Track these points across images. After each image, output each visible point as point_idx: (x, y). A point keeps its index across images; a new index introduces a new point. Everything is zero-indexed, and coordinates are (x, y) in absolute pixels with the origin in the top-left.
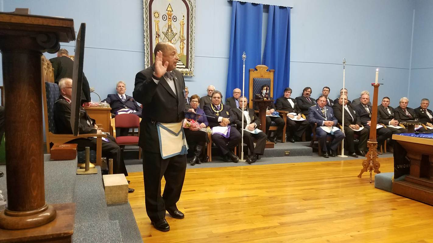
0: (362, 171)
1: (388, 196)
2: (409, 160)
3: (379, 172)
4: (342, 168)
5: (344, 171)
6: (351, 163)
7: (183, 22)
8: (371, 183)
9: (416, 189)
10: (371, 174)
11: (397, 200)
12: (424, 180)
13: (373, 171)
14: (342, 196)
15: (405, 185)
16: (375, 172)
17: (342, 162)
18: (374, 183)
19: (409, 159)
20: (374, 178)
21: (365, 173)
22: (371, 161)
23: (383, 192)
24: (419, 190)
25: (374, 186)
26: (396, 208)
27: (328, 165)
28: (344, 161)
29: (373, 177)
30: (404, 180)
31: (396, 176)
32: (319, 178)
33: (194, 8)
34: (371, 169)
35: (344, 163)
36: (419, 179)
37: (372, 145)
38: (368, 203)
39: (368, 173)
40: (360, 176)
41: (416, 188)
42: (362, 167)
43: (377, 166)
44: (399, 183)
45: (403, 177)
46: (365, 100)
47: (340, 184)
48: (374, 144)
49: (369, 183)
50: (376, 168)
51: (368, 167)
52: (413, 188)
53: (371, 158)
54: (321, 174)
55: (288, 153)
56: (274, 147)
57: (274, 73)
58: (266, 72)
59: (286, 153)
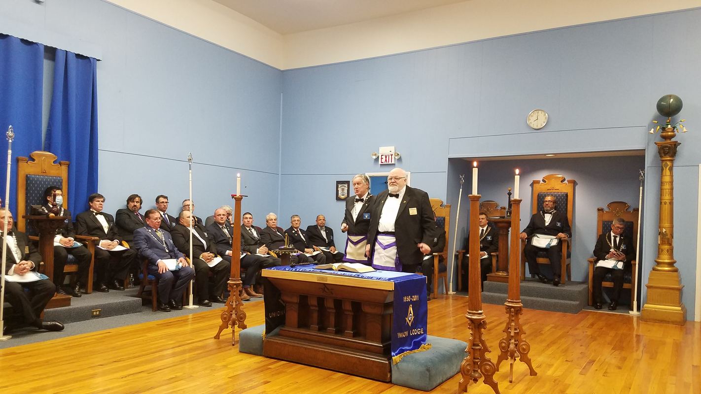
0: (221, 329)
1: (258, 363)
2: (284, 305)
3: (244, 327)
4: (189, 328)
5: (194, 331)
6: (203, 317)
8: (233, 345)
9: (294, 346)
10: (233, 331)
11: (270, 367)
12: (302, 331)
13: (236, 326)
14: (191, 376)
15: (279, 342)
16: (239, 327)
17: (190, 316)
18: (238, 345)
19: (284, 302)
20: (238, 337)
21: (225, 331)
22: (234, 311)
23: (250, 358)
24: (297, 347)
25: (238, 350)
26: (268, 380)
27: (168, 325)
28: (193, 315)
29: (237, 334)
30: (278, 335)
31: (269, 330)
32: (152, 351)
34: (234, 324)
35: (192, 318)
36: (298, 331)
37: (235, 286)
38: (231, 379)
39: (230, 329)
40: (217, 337)
41: (293, 344)
42: (220, 322)
43: (241, 318)
44: (273, 340)
45: (276, 330)
46: (222, 216)
47: (187, 356)
48: (238, 285)
49: (232, 347)
50: (240, 321)
51: (229, 320)
52: (290, 345)
53: (234, 306)
54: (156, 342)
55: (98, 313)
56: (70, 303)
57: (68, 167)
58: (53, 164)
59: (95, 313)
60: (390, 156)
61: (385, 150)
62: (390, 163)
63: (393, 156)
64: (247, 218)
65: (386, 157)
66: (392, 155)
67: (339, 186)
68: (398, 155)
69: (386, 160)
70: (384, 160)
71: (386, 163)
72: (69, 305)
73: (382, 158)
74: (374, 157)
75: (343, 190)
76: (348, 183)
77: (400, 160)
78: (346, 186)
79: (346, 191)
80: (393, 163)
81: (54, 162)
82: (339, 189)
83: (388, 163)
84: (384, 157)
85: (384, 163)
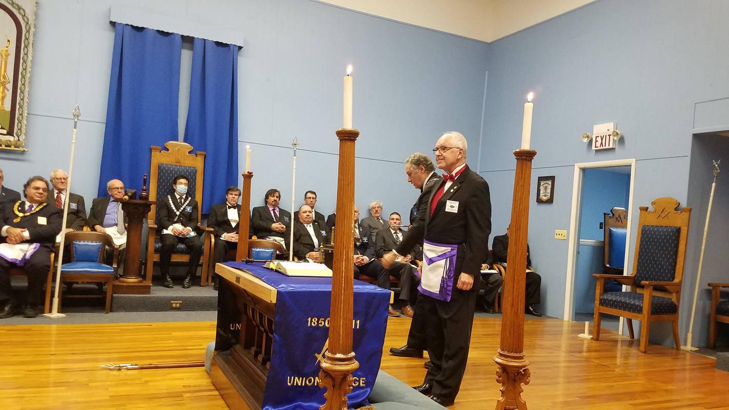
7: (7, 51)
33: (33, 29)
55: (178, 305)
56: (149, 291)
57: (205, 158)
58: (188, 154)
59: (174, 305)
60: (608, 137)
61: (602, 129)
62: (607, 147)
63: (611, 137)
64: (393, 219)
65: (602, 139)
66: (610, 135)
67: (542, 184)
68: (617, 134)
69: (602, 143)
70: (598, 144)
71: (601, 148)
72: (149, 293)
73: (596, 141)
74: (586, 140)
75: (546, 188)
76: (552, 178)
77: (622, 140)
78: (550, 182)
79: (549, 190)
80: (611, 146)
81: (189, 153)
82: (542, 188)
83: (604, 148)
84: (599, 139)
85: (599, 148)
